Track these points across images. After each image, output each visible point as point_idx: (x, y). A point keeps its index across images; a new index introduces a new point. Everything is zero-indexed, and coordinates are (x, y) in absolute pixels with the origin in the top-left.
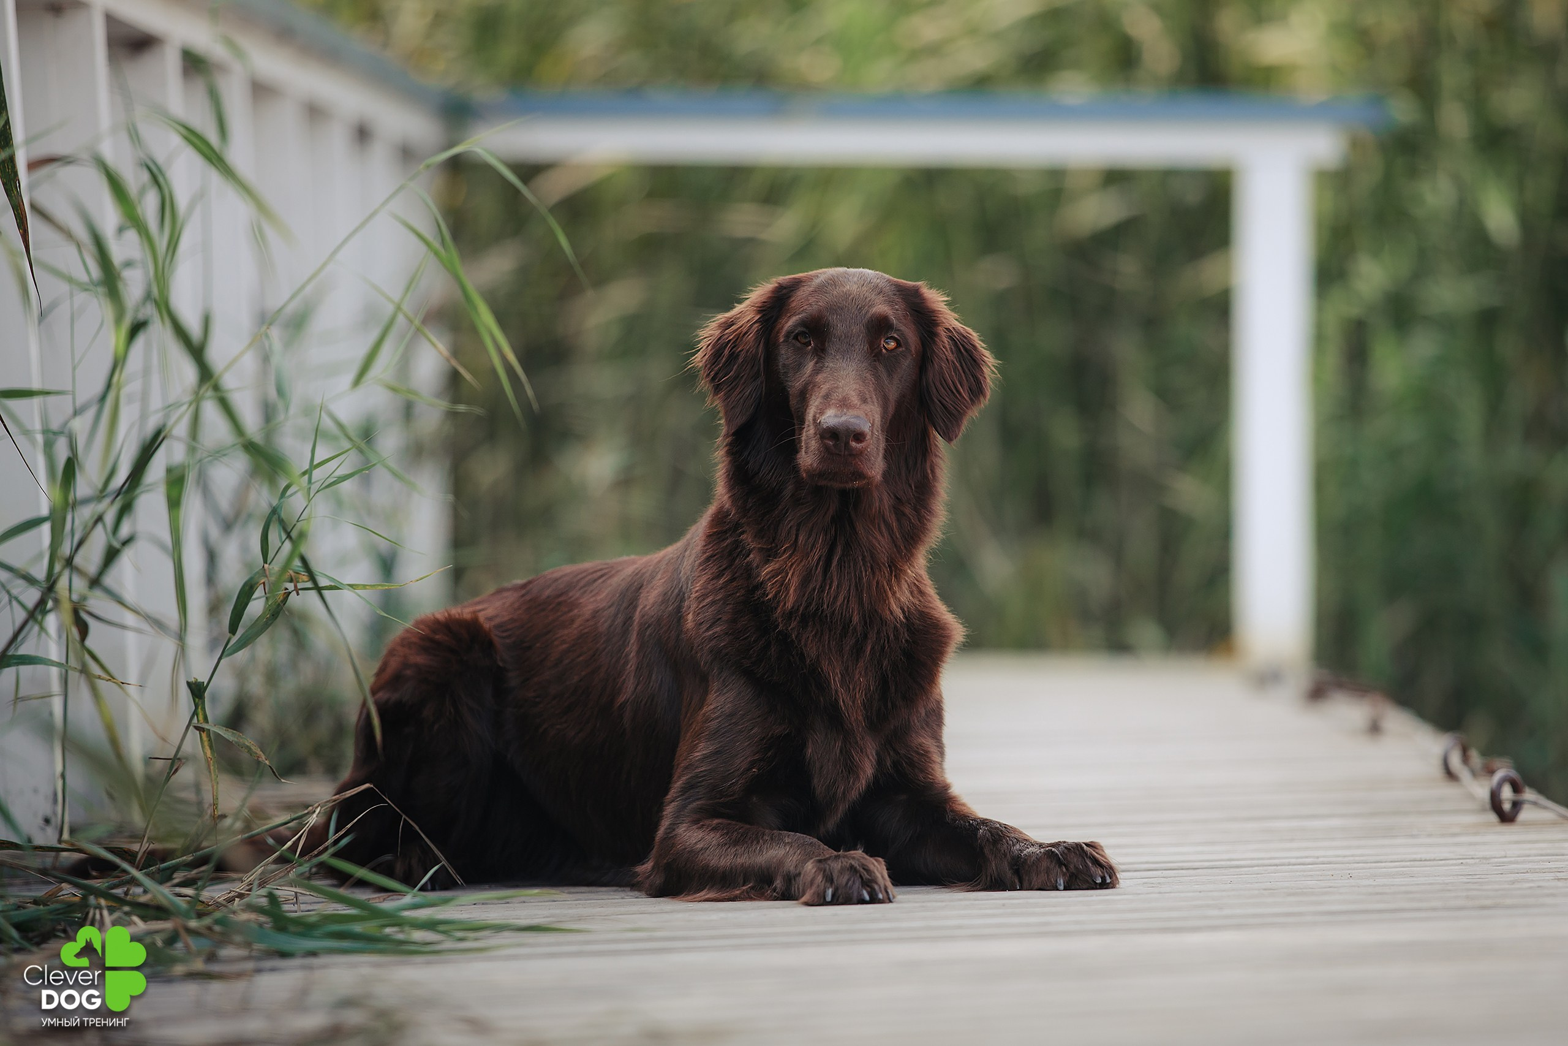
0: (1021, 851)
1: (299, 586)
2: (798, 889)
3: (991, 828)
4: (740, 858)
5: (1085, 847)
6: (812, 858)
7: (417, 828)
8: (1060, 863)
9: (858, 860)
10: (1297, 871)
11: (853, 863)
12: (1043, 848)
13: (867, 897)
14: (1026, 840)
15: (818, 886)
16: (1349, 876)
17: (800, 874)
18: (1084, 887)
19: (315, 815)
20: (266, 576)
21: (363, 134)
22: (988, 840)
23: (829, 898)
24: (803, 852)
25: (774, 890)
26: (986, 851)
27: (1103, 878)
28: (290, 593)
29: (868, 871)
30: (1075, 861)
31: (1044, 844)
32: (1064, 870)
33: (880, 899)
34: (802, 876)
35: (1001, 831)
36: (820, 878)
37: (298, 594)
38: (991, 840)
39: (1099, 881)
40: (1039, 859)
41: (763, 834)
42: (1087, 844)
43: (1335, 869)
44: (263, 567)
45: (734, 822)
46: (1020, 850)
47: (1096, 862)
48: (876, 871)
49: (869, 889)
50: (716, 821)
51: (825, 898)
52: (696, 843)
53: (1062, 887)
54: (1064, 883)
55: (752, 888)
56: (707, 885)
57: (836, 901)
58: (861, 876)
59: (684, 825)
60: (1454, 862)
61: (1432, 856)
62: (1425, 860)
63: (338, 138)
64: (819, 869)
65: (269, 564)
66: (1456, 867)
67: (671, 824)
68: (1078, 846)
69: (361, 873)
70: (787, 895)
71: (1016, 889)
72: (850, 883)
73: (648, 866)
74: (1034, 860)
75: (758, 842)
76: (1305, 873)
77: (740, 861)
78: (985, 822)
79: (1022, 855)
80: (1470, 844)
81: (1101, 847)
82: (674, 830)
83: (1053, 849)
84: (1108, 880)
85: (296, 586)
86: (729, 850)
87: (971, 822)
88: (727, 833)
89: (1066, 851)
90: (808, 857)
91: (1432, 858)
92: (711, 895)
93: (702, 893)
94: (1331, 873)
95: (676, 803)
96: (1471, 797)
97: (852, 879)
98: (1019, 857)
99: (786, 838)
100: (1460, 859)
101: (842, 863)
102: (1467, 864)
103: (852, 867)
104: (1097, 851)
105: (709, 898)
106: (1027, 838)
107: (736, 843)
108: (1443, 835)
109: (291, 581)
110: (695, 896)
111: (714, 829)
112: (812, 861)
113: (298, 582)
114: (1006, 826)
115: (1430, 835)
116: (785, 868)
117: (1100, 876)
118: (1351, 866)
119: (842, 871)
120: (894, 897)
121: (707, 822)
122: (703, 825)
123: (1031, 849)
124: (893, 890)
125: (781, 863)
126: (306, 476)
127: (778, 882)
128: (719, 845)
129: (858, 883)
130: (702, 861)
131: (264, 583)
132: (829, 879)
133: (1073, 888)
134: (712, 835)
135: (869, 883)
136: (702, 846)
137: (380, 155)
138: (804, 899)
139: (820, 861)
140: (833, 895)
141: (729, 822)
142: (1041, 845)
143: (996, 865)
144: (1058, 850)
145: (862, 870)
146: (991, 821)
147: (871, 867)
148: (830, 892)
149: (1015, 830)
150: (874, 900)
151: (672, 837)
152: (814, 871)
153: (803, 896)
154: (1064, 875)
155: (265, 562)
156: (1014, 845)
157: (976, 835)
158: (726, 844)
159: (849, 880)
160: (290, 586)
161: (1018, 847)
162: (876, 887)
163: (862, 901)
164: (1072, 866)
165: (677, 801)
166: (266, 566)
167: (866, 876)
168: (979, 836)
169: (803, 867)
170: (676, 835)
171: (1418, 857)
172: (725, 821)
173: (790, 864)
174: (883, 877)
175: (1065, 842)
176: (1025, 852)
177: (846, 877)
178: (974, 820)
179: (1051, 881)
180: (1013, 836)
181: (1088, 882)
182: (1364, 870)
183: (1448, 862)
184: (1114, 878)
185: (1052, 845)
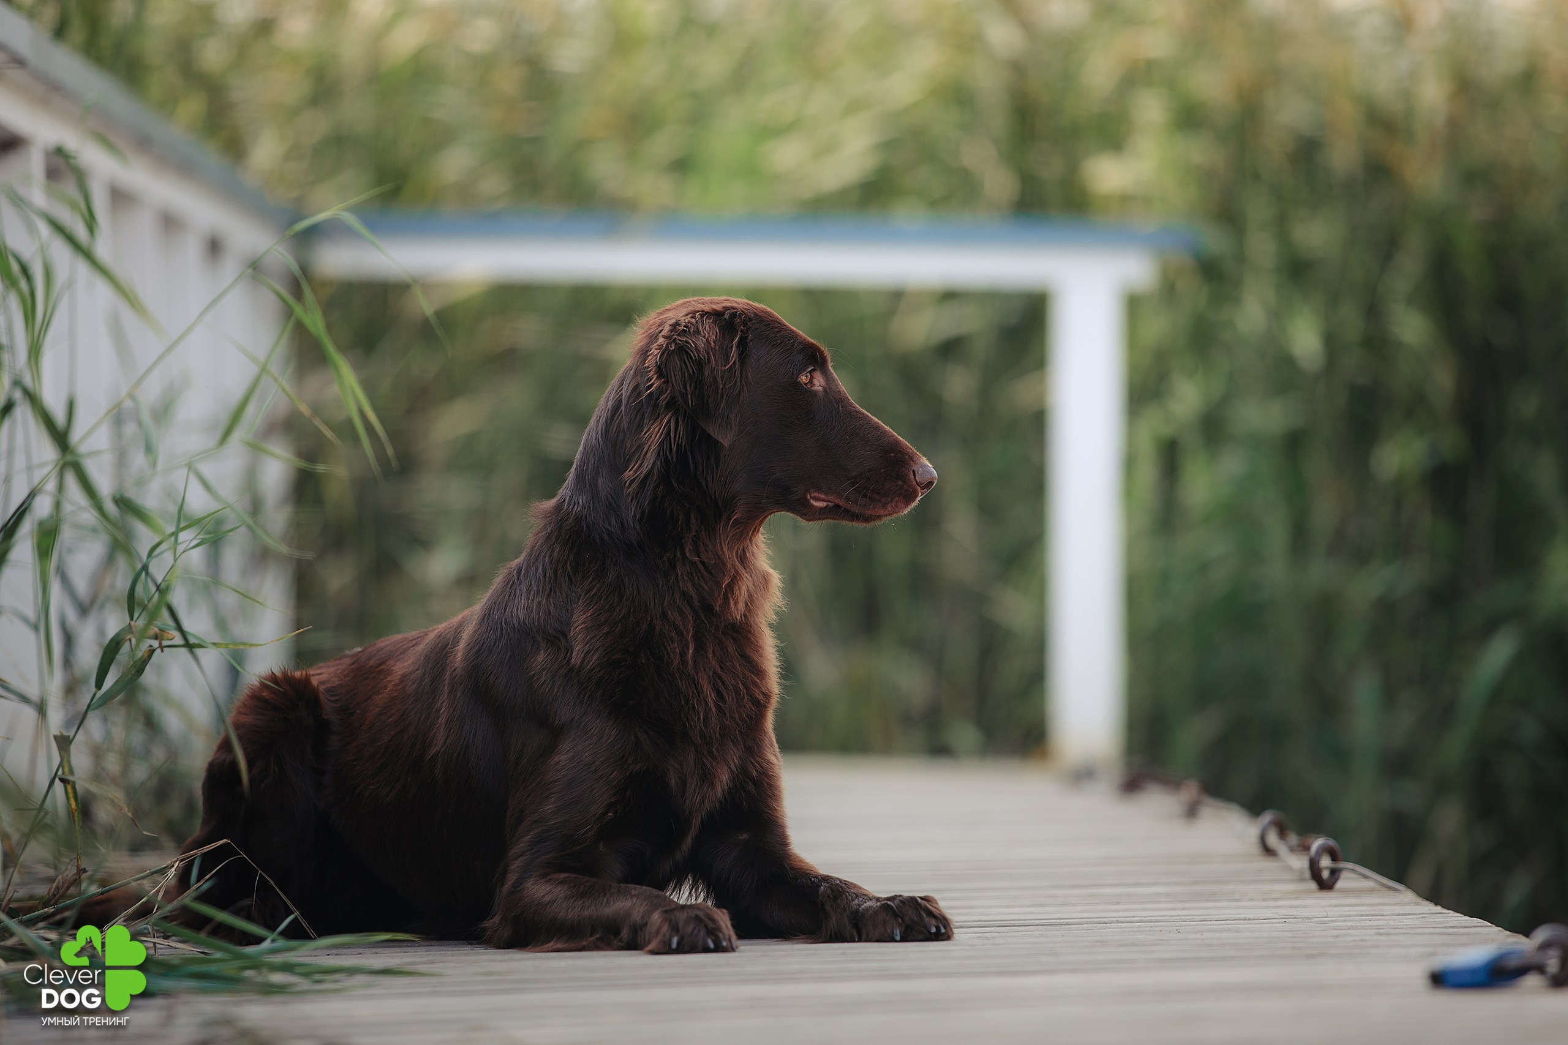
0: (860, 906)
1: (165, 643)
2: (645, 938)
3: (832, 884)
4: (587, 910)
5: (919, 900)
6: (658, 909)
7: (273, 883)
8: (895, 915)
9: (703, 910)
10: (1126, 928)
11: (698, 913)
12: (880, 901)
13: (711, 945)
14: (865, 895)
15: (664, 935)
16: (1177, 932)
17: (645, 925)
18: (921, 937)
19: (173, 869)
20: (132, 633)
21: (214, 247)
22: (829, 896)
23: (674, 945)
24: (649, 904)
25: (620, 940)
26: (828, 907)
27: (938, 928)
28: (155, 650)
29: (713, 921)
30: (911, 913)
31: (881, 898)
32: (900, 920)
33: (723, 947)
34: (648, 926)
35: (841, 887)
36: (665, 928)
37: (162, 651)
38: (831, 896)
39: (934, 930)
40: (876, 912)
41: (610, 887)
42: (920, 898)
43: (1162, 926)
44: (129, 624)
45: (580, 877)
46: (858, 905)
47: (930, 914)
48: (720, 921)
49: (713, 937)
50: (563, 876)
51: (670, 946)
52: (544, 896)
53: (898, 938)
54: (900, 933)
55: (598, 939)
56: (554, 937)
57: (680, 950)
58: (706, 926)
59: (532, 879)
60: (1278, 920)
61: (1256, 916)
62: (1249, 919)
63: (192, 249)
64: (665, 919)
65: (136, 621)
66: (1281, 925)
67: (518, 878)
68: (913, 899)
69: (222, 916)
70: (633, 945)
71: (854, 941)
72: (696, 931)
73: (497, 919)
74: (871, 914)
75: (605, 895)
76: (1134, 929)
77: (587, 913)
78: (826, 879)
79: (860, 909)
80: (1291, 907)
81: (935, 900)
82: (522, 884)
83: (889, 903)
84: (943, 931)
85: (160, 644)
86: (576, 903)
87: (813, 879)
88: (574, 886)
89: (901, 904)
90: (654, 908)
91: (1256, 918)
92: (559, 946)
93: (550, 944)
94: (1159, 929)
95: (524, 858)
96: (1290, 869)
97: (697, 928)
98: (857, 911)
99: (633, 891)
100: (1283, 918)
101: (687, 913)
102: (1290, 922)
103: (697, 918)
104: (931, 904)
105: (557, 948)
106: (865, 892)
107: (583, 895)
108: (1264, 900)
109: (156, 637)
110: (542, 947)
111: (562, 882)
112: (659, 911)
113: (162, 639)
114: (846, 883)
115: (1252, 900)
116: (632, 919)
117: (934, 926)
118: (1177, 924)
119: (687, 922)
120: (737, 947)
121: (555, 876)
122: (550, 879)
123: (869, 904)
124: (735, 941)
125: (628, 914)
126: (173, 538)
127: (625, 932)
128: (566, 897)
129: (702, 933)
130: (550, 914)
131: (130, 640)
132: (675, 929)
133: (909, 939)
134: (559, 888)
135: (713, 932)
136: (549, 899)
137: (230, 268)
138: (649, 948)
139: (666, 912)
140: (679, 944)
141: (576, 876)
142: (878, 899)
143: (836, 920)
144: (894, 904)
145: (706, 920)
146: (831, 878)
147: (716, 917)
148: (675, 941)
149: (855, 886)
150: (718, 949)
151: (520, 890)
152: (660, 920)
153: (648, 944)
154: (900, 925)
155: (132, 619)
156: (853, 900)
157: (818, 892)
158: (573, 897)
159: (694, 929)
160: (155, 644)
161: (856, 901)
162: (721, 935)
163: (707, 950)
164: (907, 919)
165: (526, 856)
166: (133, 623)
167: (711, 925)
168: (820, 893)
169: (649, 918)
170: (524, 888)
171: (1242, 916)
172: (572, 875)
173: (637, 915)
174: (727, 927)
175: (900, 896)
176: (863, 907)
177: (691, 927)
178: (816, 877)
179: (888, 932)
180: (852, 891)
181: (923, 932)
182: (1191, 927)
183: (1271, 920)
184: (948, 928)
185: (888, 899)
